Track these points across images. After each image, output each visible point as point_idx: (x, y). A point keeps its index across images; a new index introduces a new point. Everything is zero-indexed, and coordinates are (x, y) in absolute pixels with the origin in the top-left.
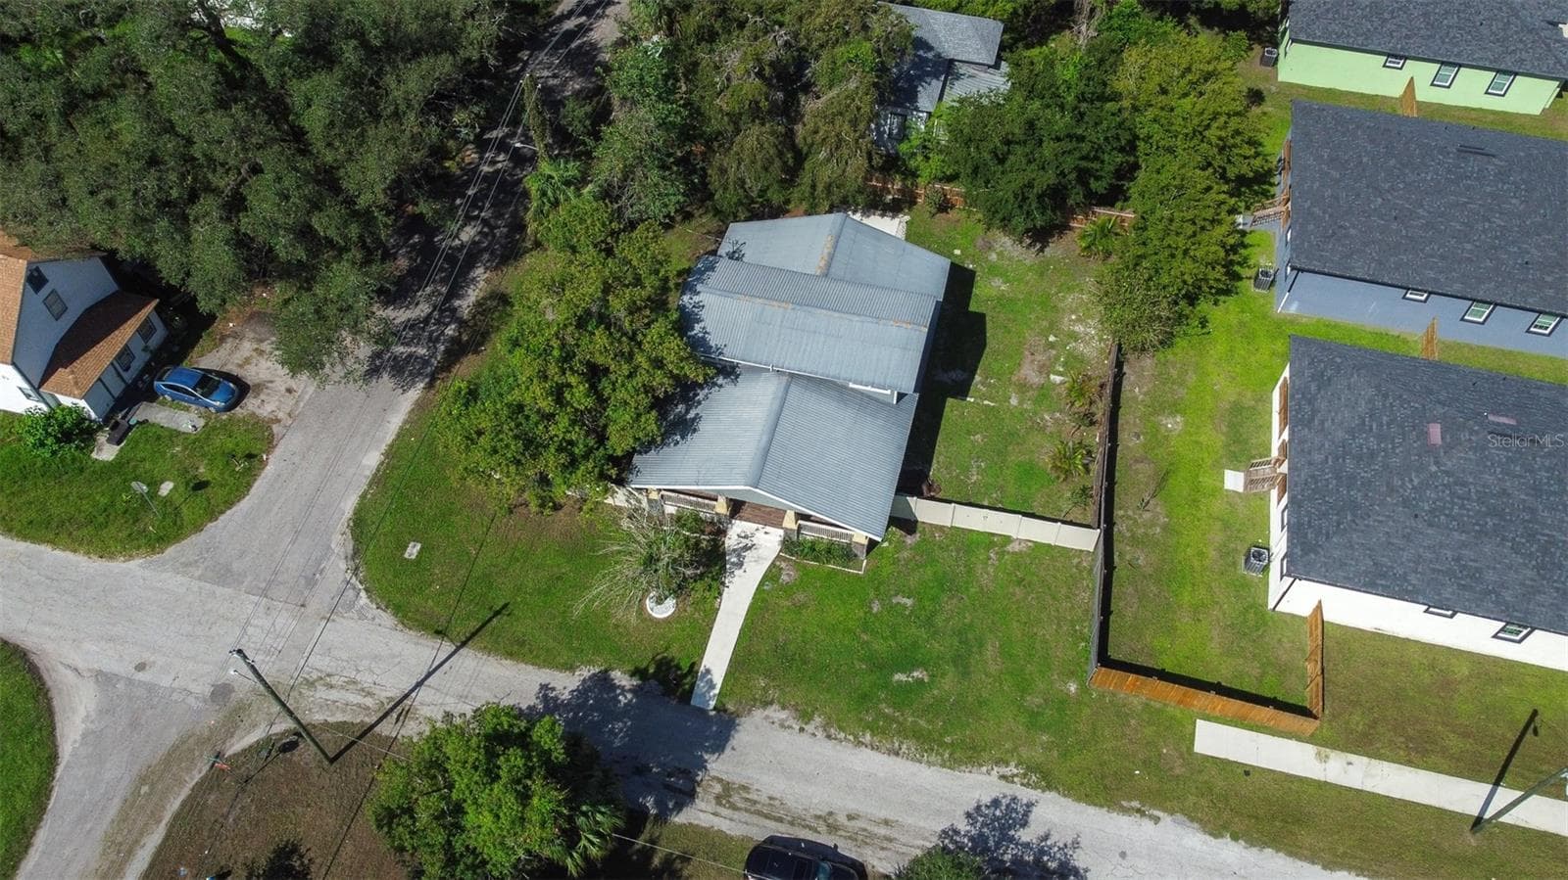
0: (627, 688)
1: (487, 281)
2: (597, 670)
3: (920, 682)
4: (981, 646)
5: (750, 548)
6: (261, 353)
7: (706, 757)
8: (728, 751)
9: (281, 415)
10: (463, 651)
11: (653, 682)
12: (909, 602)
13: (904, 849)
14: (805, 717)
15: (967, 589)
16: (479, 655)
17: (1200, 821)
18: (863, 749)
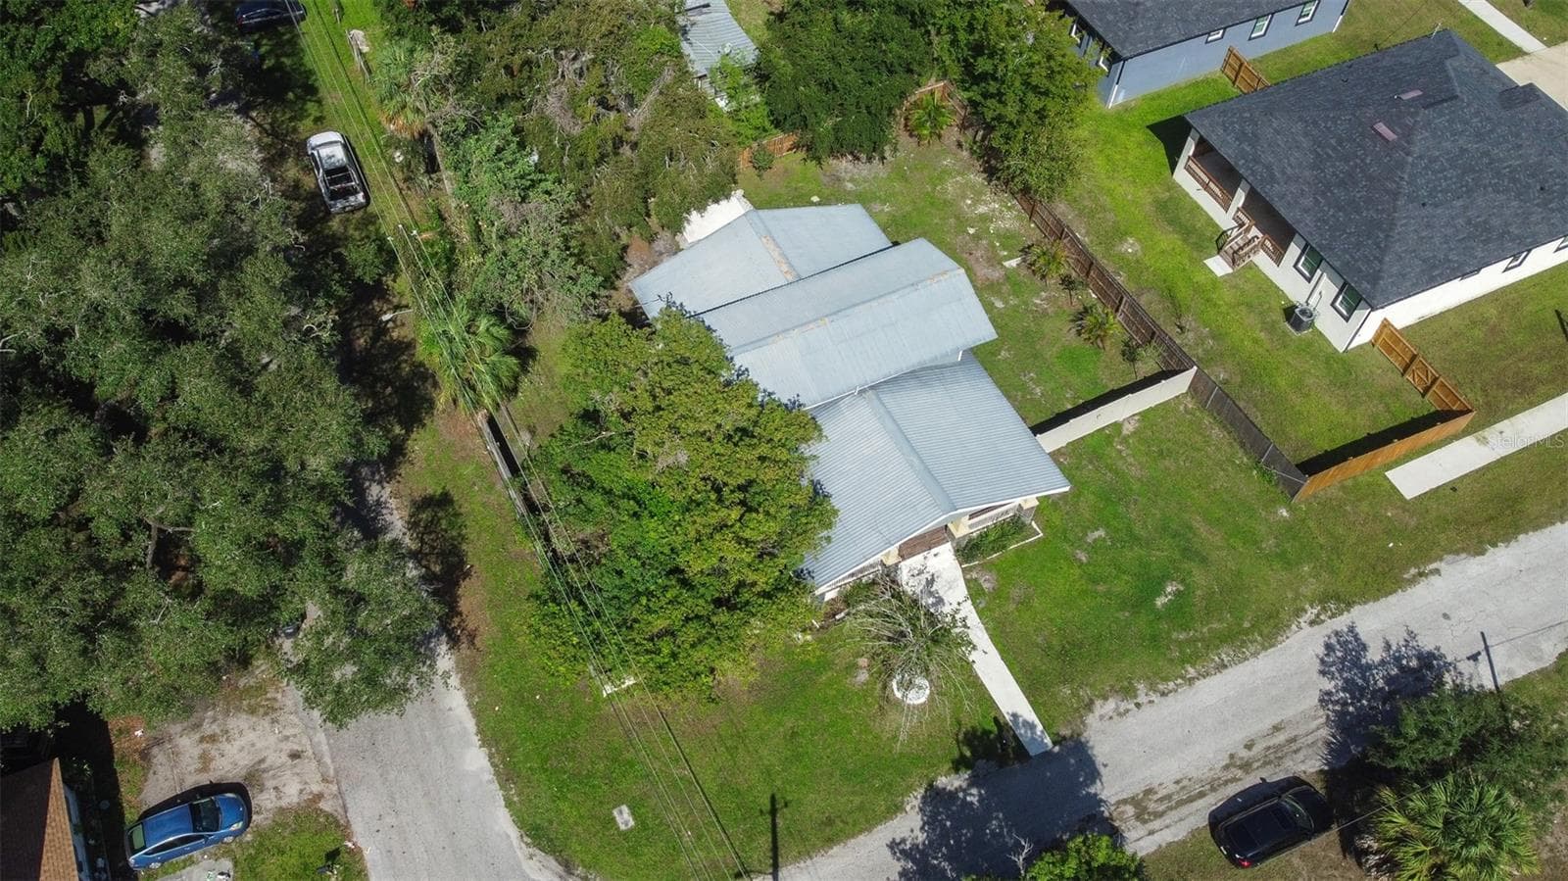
0: (964, 785)
1: (395, 495)
2: (922, 791)
3: (1178, 594)
4: (1190, 528)
5: (933, 580)
6: (212, 739)
7: (1092, 790)
8: (1102, 770)
9: (316, 788)
10: (783, 873)
11: (981, 763)
12: (1101, 533)
13: (1310, 739)
14: (1128, 692)
15: (1131, 490)
16: (802, 865)
17: (1463, 550)
18: (1197, 683)
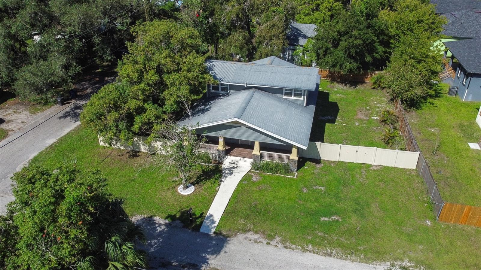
0: (163, 224)
3: (336, 221)
4: (368, 205)
5: (236, 168)
6: (16, 112)
7: (208, 256)
8: (222, 253)
9: (15, 129)
14: (270, 237)
15: (353, 183)
18: (308, 253)
